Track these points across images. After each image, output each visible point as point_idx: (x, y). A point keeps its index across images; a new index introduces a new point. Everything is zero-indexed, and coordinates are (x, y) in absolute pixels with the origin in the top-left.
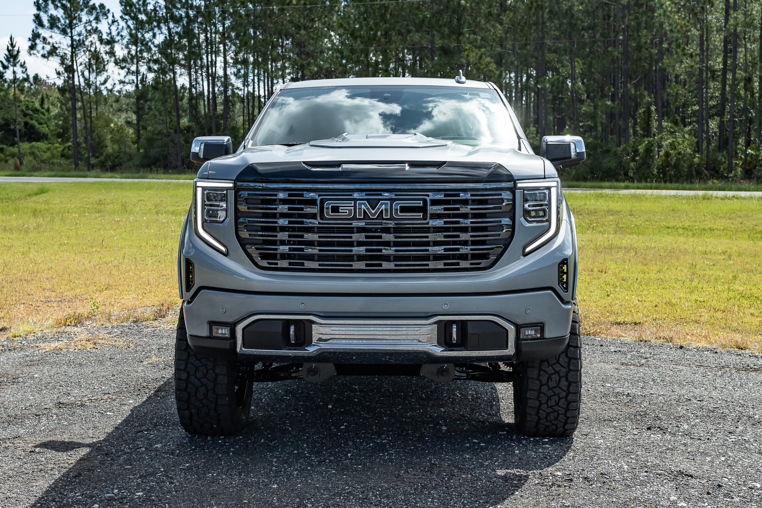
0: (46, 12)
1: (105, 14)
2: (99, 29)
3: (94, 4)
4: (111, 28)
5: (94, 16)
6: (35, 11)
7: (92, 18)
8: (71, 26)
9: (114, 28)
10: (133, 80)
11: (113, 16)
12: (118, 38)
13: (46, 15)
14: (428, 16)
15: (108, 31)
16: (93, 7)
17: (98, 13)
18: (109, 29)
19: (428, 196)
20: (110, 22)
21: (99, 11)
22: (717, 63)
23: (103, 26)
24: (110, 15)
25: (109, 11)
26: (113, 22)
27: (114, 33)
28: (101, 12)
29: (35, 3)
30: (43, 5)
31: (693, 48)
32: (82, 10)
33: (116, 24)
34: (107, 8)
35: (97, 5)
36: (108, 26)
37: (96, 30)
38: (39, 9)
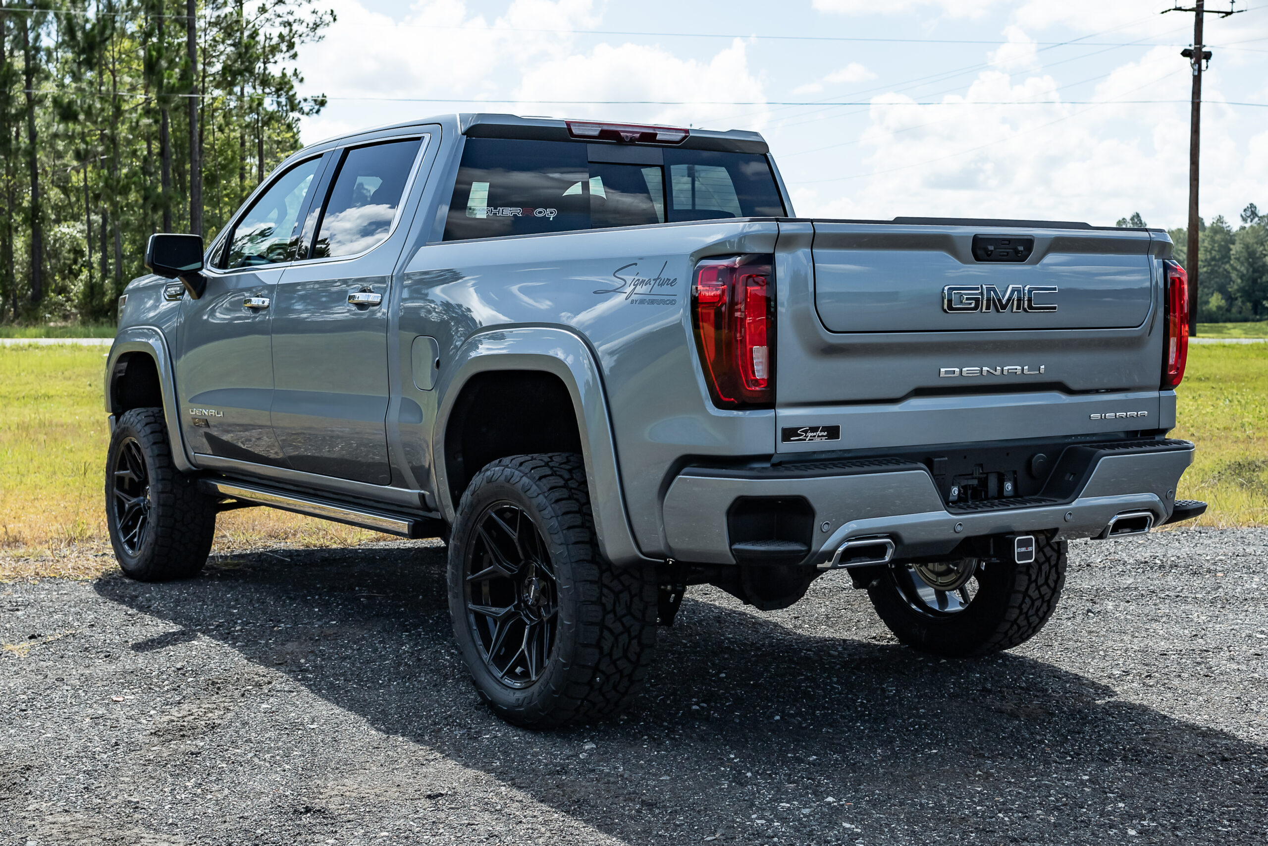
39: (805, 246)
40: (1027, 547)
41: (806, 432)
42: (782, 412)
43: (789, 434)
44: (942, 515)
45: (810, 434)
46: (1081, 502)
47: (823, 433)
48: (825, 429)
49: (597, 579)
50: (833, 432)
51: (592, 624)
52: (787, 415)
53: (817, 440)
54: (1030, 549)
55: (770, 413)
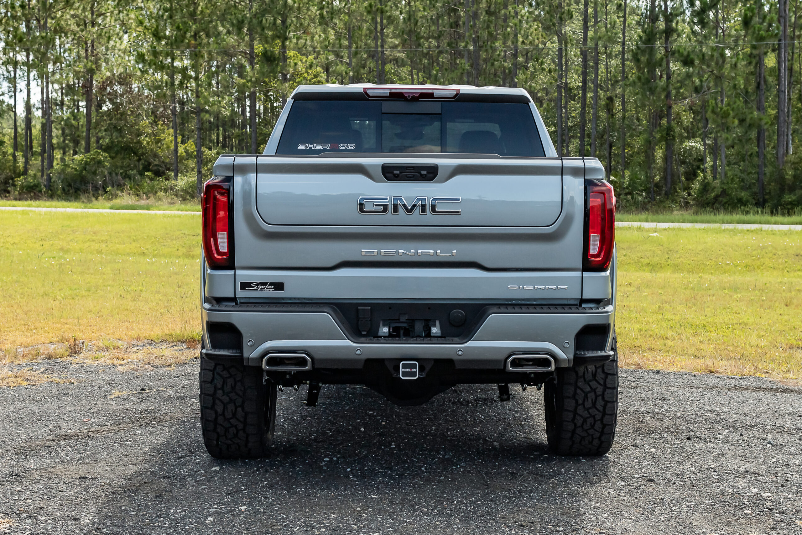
14: (248, 15)
22: (575, 80)
31: (548, 64)
39: (252, 172)
40: (411, 369)
41: (257, 285)
42: (238, 272)
43: (245, 286)
44: (348, 343)
45: (260, 287)
46: (472, 343)
47: (271, 287)
48: (271, 284)
49: (212, 369)
50: (279, 286)
51: (209, 395)
52: (243, 275)
53: (267, 291)
54: (414, 370)
55: (232, 272)
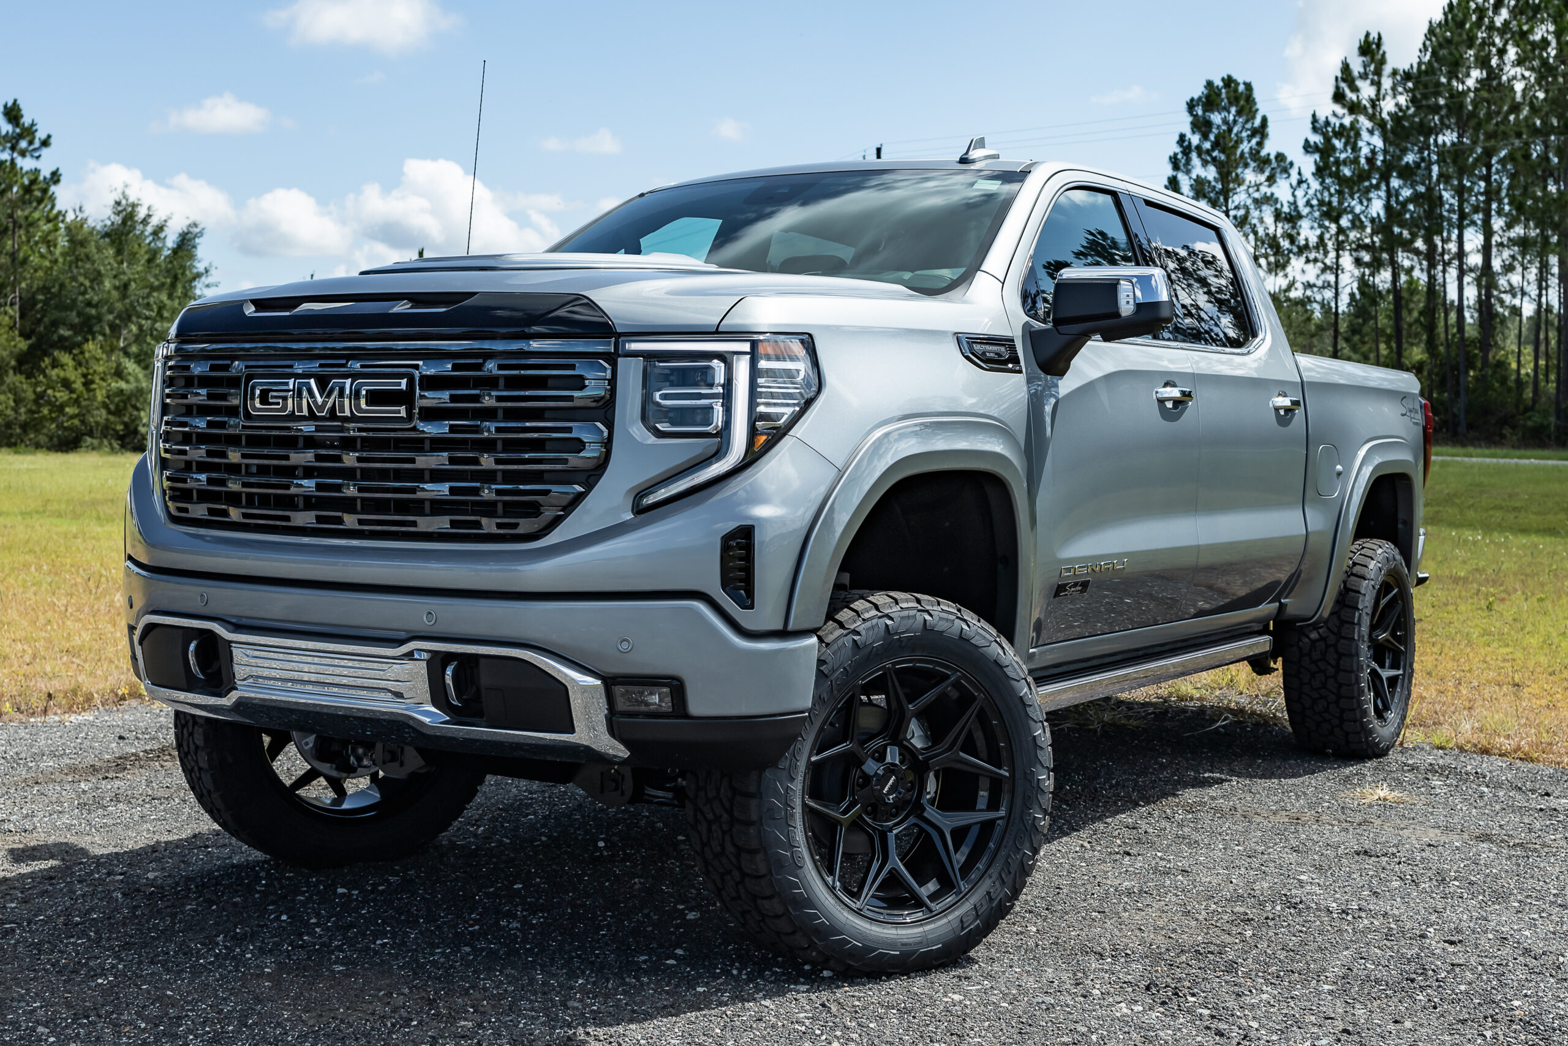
0: (1188, 172)
1: (1286, 171)
2: (1276, 196)
3: (1269, 155)
4: (1297, 193)
5: (1267, 173)
6: (1169, 171)
7: (1262, 178)
8: (1226, 193)
9: (1300, 193)
10: (1329, 283)
11: (1300, 174)
12: (1305, 211)
13: (1187, 177)
15: (1291, 199)
16: (1267, 161)
17: (1273, 169)
18: (1294, 195)
19: (416, 367)
20: (1294, 183)
21: (1274, 164)
23: (1282, 191)
24: (1294, 172)
25: (1291, 164)
26: (1300, 182)
27: (1301, 203)
28: (1279, 166)
29: (1170, 158)
30: (1183, 161)
32: (1246, 165)
33: (1304, 186)
34: (1289, 159)
35: (1272, 157)
36: (1290, 191)
37: (1269, 200)
38: (1176, 166)
